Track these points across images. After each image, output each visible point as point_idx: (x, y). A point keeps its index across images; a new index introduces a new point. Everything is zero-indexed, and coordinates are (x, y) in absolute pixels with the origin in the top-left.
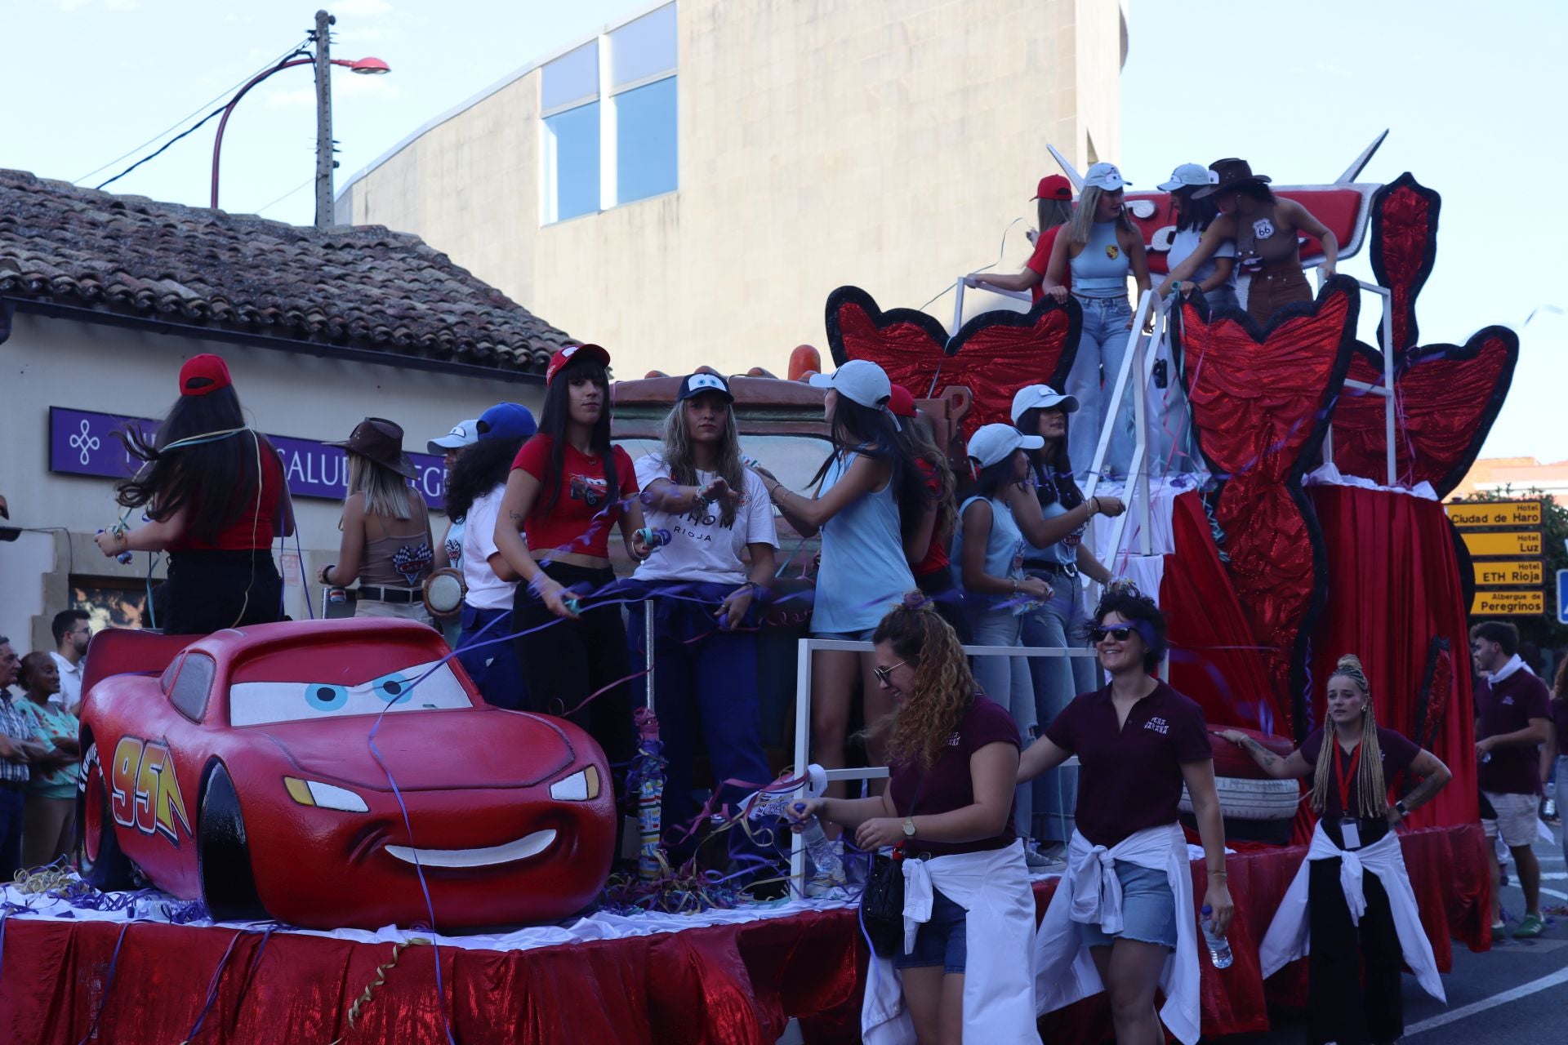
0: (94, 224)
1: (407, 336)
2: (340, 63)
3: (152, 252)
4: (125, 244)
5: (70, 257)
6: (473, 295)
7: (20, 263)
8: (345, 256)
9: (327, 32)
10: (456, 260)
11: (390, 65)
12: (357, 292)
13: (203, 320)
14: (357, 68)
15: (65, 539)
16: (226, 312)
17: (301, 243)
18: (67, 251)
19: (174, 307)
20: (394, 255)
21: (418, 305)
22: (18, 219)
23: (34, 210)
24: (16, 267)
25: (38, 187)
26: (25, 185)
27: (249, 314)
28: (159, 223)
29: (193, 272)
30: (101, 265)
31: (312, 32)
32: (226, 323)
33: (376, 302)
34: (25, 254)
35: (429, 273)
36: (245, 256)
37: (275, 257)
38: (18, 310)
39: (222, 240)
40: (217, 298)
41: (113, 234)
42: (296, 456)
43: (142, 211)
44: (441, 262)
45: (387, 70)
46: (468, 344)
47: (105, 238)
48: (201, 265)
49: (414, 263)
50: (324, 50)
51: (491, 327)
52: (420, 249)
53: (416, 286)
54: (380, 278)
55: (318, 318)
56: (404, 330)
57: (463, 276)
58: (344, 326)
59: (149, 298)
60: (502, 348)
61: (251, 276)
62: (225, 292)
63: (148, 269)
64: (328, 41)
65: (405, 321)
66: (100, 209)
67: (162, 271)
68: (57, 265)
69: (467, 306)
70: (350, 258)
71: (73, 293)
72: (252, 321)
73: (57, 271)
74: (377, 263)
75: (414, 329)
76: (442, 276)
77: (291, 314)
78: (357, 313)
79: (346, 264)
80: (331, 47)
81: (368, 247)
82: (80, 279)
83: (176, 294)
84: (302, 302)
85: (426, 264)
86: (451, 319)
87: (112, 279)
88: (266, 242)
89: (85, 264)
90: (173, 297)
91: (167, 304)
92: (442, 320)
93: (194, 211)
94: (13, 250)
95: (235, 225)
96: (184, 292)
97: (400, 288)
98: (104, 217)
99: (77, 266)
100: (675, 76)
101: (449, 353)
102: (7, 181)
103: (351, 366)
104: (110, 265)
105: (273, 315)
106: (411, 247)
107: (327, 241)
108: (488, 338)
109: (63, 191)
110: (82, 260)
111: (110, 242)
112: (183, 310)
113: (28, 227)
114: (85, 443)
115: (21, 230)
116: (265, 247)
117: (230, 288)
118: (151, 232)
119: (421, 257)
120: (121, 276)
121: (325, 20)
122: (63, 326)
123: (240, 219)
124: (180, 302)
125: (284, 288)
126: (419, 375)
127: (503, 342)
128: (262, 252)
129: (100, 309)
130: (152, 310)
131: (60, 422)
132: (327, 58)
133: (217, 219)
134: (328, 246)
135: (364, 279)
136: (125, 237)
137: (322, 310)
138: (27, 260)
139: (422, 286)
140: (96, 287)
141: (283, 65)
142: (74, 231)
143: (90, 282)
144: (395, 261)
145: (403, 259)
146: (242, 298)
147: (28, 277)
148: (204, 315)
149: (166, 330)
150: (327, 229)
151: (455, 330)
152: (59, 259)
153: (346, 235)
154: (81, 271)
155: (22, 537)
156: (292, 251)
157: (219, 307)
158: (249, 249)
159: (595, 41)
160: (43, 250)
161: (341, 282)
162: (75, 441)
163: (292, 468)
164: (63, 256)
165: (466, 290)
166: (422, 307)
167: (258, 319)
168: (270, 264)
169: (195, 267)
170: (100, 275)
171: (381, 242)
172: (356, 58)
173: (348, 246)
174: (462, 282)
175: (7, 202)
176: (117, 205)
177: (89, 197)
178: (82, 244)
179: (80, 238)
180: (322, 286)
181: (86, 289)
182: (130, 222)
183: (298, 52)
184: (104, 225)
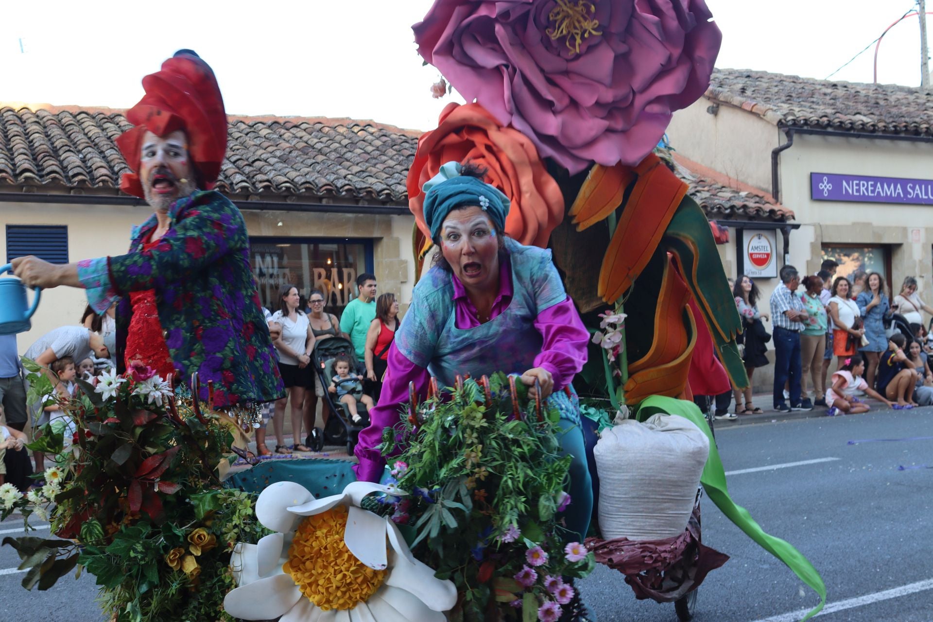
0: (825, 94)
3: (851, 104)
4: (839, 101)
5: (816, 109)
7: (796, 113)
13: (874, 131)
15: (819, 228)
16: (885, 126)
17: (916, 94)
18: (814, 106)
19: (861, 126)
22: (794, 95)
23: (800, 91)
24: (794, 115)
25: (801, 81)
26: (795, 81)
27: (895, 127)
28: (853, 91)
29: (869, 110)
30: (829, 111)
32: (884, 131)
34: (797, 109)
36: (891, 102)
37: (905, 101)
38: (796, 133)
39: (880, 96)
40: (880, 121)
42: (917, 187)
43: (845, 87)
47: (831, 99)
48: (872, 107)
50: (923, 8)
55: (925, 126)
59: (851, 123)
61: (894, 111)
62: (883, 118)
63: (849, 111)
64: (924, 4)
66: (827, 88)
67: (856, 111)
68: (811, 113)
71: (818, 124)
72: (896, 130)
73: (811, 115)
77: (913, 125)
80: (926, 6)
82: (821, 118)
83: (862, 121)
84: (917, 120)
87: (835, 116)
88: (900, 95)
89: (822, 111)
90: (861, 122)
91: (858, 125)
93: (867, 85)
94: (792, 108)
95: (886, 89)
96: (866, 119)
98: (829, 91)
99: (820, 113)
102: (788, 80)
104: (833, 111)
105: (905, 126)
107: (927, 92)
109: (812, 82)
110: (821, 109)
111: (832, 101)
112: (865, 127)
113: (798, 98)
114: (826, 187)
115: (795, 99)
116: (899, 97)
117: (885, 116)
118: (849, 95)
120: (838, 115)
122: (814, 138)
123: (888, 86)
124: (863, 124)
125: (909, 114)
128: (899, 100)
129: (830, 130)
130: (852, 128)
131: (815, 179)
132: (924, 11)
133: (878, 88)
134: (928, 94)
136: (838, 98)
137: (927, 122)
138: (799, 111)
140: (828, 120)
141: (903, 17)
142: (817, 98)
143: (825, 119)
146: (891, 120)
147: (799, 119)
148: (874, 129)
149: (858, 136)
150: (927, 87)
152: (812, 110)
154: (821, 115)
155: (801, 227)
156: (911, 98)
157: (881, 125)
158: (892, 99)
160: (805, 107)
162: (822, 186)
163: (916, 192)
164: (813, 108)
167: (898, 128)
168: (902, 104)
169: (869, 108)
170: (829, 115)
175: (789, 88)
176: (835, 86)
177: (822, 83)
178: (820, 103)
179: (819, 101)
180: (925, 112)
181: (823, 122)
182: (840, 92)
183: (911, 10)
184: (830, 94)
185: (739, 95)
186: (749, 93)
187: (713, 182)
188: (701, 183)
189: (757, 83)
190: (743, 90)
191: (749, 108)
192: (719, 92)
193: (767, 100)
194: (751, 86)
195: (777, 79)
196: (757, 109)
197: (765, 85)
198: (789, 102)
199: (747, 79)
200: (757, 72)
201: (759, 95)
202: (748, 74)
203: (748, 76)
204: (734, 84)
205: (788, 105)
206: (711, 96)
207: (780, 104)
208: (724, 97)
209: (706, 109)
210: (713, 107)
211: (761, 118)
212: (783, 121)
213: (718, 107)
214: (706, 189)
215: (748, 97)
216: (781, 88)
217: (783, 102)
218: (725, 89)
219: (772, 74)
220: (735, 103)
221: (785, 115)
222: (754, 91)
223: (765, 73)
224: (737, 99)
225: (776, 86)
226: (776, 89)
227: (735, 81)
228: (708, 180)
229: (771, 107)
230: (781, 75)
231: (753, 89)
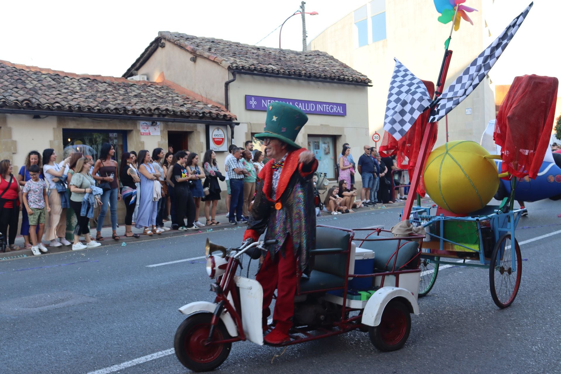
0: (253, 53)
1: (325, 75)
2: (307, 13)
3: (266, 59)
5: (248, 61)
6: (339, 65)
7: (237, 63)
8: (310, 57)
9: (304, 6)
10: (335, 57)
11: (318, 13)
12: (313, 66)
13: (278, 74)
14: (311, 14)
15: (250, 125)
16: (284, 72)
17: (300, 55)
18: (247, 59)
19: (272, 71)
20: (321, 57)
21: (327, 68)
22: (237, 53)
23: (240, 51)
24: (237, 64)
25: (241, 45)
26: (238, 45)
27: (289, 72)
28: (268, 52)
29: (276, 63)
30: (255, 62)
31: (301, 6)
32: (283, 74)
33: (317, 68)
34: (238, 61)
35: (329, 61)
36: (287, 59)
37: (294, 59)
38: (237, 73)
39: (282, 55)
40: (281, 68)
41: (258, 55)
42: (300, 104)
43: (264, 50)
44: (332, 58)
45: (318, 14)
46: (339, 76)
47: (256, 56)
48: (277, 61)
49: (326, 58)
51: (344, 72)
52: (327, 55)
53: (326, 64)
54: (318, 62)
55: (304, 72)
56: (324, 74)
57: (337, 61)
58: (310, 74)
59: (266, 69)
60: (346, 77)
61: (289, 63)
62: (283, 67)
63: (265, 63)
65: (324, 72)
66: (254, 50)
67: (269, 63)
68: (246, 63)
69: (338, 68)
70: (311, 58)
71: (249, 69)
72: (289, 73)
73: (246, 64)
74: (317, 59)
75: (326, 73)
76: (332, 61)
77: (298, 71)
78: (313, 71)
79: (310, 59)
80: (305, 9)
81: (315, 55)
82: (251, 66)
83: (272, 68)
84: (300, 69)
85: (328, 58)
86: (334, 71)
87: (258, 65)
88: (292, 55)
90: (272, 69)
91: (270, 70)
92: (332, 71)
93: (275, 49)
94: (236, 60)
95: (284, 52)
96: (274, 67)
97: (323, 64)
98: (255, 51)
99: (250, 63)
100: (385, 12)
101: (334, 79)
102: (234, 45)
103: (312, 83)
104: (257, 62)
105: (294, 72)
106: (325, 55)
107: (305, 54)
108: (343, 75)
109: (246, 46)
110: (251, 61)
111: (257, 57)
112: (274, 72)
113: (239, 54)
114: (253, 103)
115: (237, 55)
116: (291, 56)
117: (284, 66)
118: (266, 54)
119: (327, 57)
120: (260, 64)
121: (303, 3)
122: (247, 77)
123: (286, 50)
125: (296, 66)
126: (327, 84)
127: (347, 76)
128: (291, 58)
129: (255, 72)
130: (267, 72)
131: (248, 98)
132: (304, 12)
133: (281, 51)
134: (306, 55)
135: (314, 63)
136: (260, 56)
137: (305, 70)
138: (239, 62)
139: (328, 64)
140: (254, 67)
141: (294, 14)
142: (249, 55)
143: (253, 66)
144: (321, 58)
145: (323, 58)
146: (287, 68)
147: (239, 66)
148: (278, 73)
149: (270, 76)
150: (305, 51)
151: (335, 73)
152: (246, 61)
153: (310, 53)
155: (240, 124)
156: (298, 57)
157: (282, 70)
158: (288, 57)
159: (366, 4)
160: (242, 60)
161: (309, 64)
162: (251, 102)
163: (299, 107)
164: (247, 61)
165: (338, 64)
166: (328, 68)
167: (291, 73)
168: (293, 60)
169: (276, 62)
170: (255, 64)
171: (318, 54)
172: (311, 12)
173: (311, 55)
174: (337, 62)
175: (234, 49)
176: (258, 49)
177: (252, 47)
178: (251, 58)
180: (305, 65)
181: (252, 68)
182: (261, 52)
183: (298, 11)
184: (256, 53)
185: (208, 52)
186: (213, 51)
187: (193, 99)
188: (187, 99)
189: (218, 46)
190: (210, 49)
191: (212, 59)
192: (197, 50)
193: (223, 55)
194: (214, 47)
195: (228, 44)
196: (217, 60)
197: (222, 47)
198: (234, 56)
199: (212, 43)
200: (217, 40)
201: (218, 52)
202: (213, 40)
203: (213, 42)
204: (205, 46)
205: (234, 58)
206: (192, 51)
207: (229, 58)
208: (200, 52)
209: (189, 59)
210: (193, 58)
211: (219, 65)
212: (231, 67)
213: (196, 58)
214: (189, 102)
215: (212, 53)
216: (230, 49)
217: (231, 57)
218: (200, 48)
219: (226, 41)
220: (205, 56)
221: (231, 64)
222: (215, 50)
223: (222, 40)
224: (206, 54)
225: (228, 48)
226: (227, 49)
227: (205, 44)
228: (191, 98)
229: (225, 59)
230: (230, 42)
231: (215, 49)
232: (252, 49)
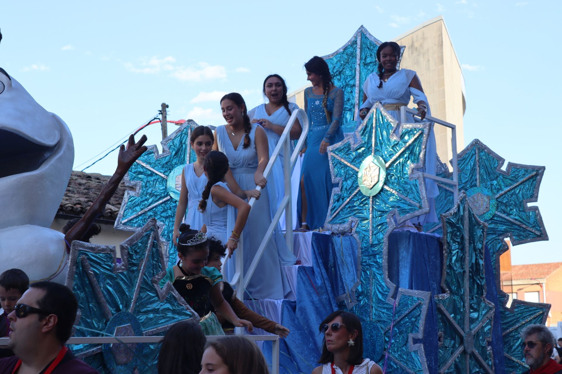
0: (80, 184)
2: (171, 122)
4: (92, 191)
5: (71, 197)
9: (165, 111)
18: (70, 195)
19: (110, 214)
29: (117, 201)
30: (83, 199)
31: (160, 111)
41: (87, 188)
43: (98, 179)
47: (84, 189)
50: (165, 117)
64: (166, 114)
66: (82, 179)
68: (67, 200)
71: (72, 210)
73: (67, 202)
80: (167, 116)
82: (75, 205)
83: (111, 209)
87: (87, 204)
89: (77, 199)
90: (109, 211)
91: (107, 213)
98: (84, 181)
99: (74, 200)
104: (86, 199)
111: (86, 191)
112: (113, 215)
118: (101, 187)
121: (165, 106)
124: (112, 212)
132: (166, 120)
136: (92, 189)
140: (81, 208)
141: (149, 123)
142: (73, 187)
143: (79, 206)
152: (67, 198)
154: (75, 202)
164: (69, 196)
169: (118, 199)
170: (82, 203)
172: (177, 120)
176: (89, 177)
177: (78, 174)
178: (75, 192)
179: (75, 190)
181: (77, 209)
182: (93, 183)
183: (155, 118)
184: (84, 184)
232: (78, 178)
